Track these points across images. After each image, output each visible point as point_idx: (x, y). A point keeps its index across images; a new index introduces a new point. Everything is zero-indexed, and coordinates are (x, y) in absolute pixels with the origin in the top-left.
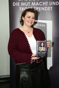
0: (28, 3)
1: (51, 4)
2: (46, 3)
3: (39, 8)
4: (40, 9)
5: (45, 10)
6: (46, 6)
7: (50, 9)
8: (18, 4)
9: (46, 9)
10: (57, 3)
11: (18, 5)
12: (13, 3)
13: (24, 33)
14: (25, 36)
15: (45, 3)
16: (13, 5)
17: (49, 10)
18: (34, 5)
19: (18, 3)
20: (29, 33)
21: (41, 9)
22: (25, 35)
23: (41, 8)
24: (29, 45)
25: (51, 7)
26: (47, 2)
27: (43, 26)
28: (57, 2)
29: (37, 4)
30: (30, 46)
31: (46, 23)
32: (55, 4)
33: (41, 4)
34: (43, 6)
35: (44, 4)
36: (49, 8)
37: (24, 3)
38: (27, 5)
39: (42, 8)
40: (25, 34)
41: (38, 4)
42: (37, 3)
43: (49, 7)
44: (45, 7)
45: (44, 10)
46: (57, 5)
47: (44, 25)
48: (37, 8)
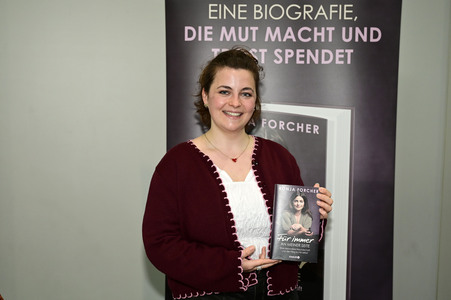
0: (250, 32)
1: (347, 37)
2: (327, 33)
3: (298, 51)
4: (301, 59)
5: (323, 62)
6: (326, 45)
7: (345, 59)
8: (206, 33)
9: (327, 57)
10: (376, 35)
11: (206, 39)
12: (187, 28)
13: (211, 163)
14: (217, 175)
15: (322, 34)
16: (187, 39)
17: (338, 62)
18: (273, 39)
19: (206, 28)
20: (234, 160)
21: (305, 59)
22: (218, 170)
23: (305, 53)
24: (231, 216)
25: (350, 52)
26: (331, 29)
27: (312, 130)
28: (372, 29)
29: (286, 37)
30: (233, 223)
31: (326, 121)
32: (365, 39)
33: (305, 34)
34: (312, 46)
35: (316, 34)
36: (338, 56)
37: (233, 29)
38: (243, 37)
39: (309, 51)
40: (215, 169)
41: (293, 37)
42: (290, 29)
43: (338, 51)
44: (324, 51)
45: (316, 61)
46: (372, 40)
47: (316, 129)
48: (287, 51)
